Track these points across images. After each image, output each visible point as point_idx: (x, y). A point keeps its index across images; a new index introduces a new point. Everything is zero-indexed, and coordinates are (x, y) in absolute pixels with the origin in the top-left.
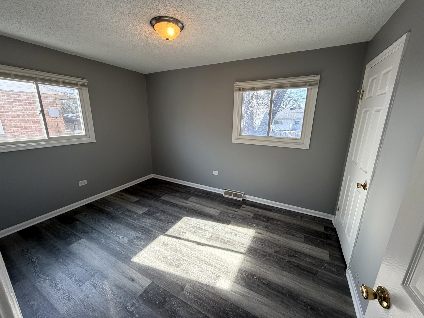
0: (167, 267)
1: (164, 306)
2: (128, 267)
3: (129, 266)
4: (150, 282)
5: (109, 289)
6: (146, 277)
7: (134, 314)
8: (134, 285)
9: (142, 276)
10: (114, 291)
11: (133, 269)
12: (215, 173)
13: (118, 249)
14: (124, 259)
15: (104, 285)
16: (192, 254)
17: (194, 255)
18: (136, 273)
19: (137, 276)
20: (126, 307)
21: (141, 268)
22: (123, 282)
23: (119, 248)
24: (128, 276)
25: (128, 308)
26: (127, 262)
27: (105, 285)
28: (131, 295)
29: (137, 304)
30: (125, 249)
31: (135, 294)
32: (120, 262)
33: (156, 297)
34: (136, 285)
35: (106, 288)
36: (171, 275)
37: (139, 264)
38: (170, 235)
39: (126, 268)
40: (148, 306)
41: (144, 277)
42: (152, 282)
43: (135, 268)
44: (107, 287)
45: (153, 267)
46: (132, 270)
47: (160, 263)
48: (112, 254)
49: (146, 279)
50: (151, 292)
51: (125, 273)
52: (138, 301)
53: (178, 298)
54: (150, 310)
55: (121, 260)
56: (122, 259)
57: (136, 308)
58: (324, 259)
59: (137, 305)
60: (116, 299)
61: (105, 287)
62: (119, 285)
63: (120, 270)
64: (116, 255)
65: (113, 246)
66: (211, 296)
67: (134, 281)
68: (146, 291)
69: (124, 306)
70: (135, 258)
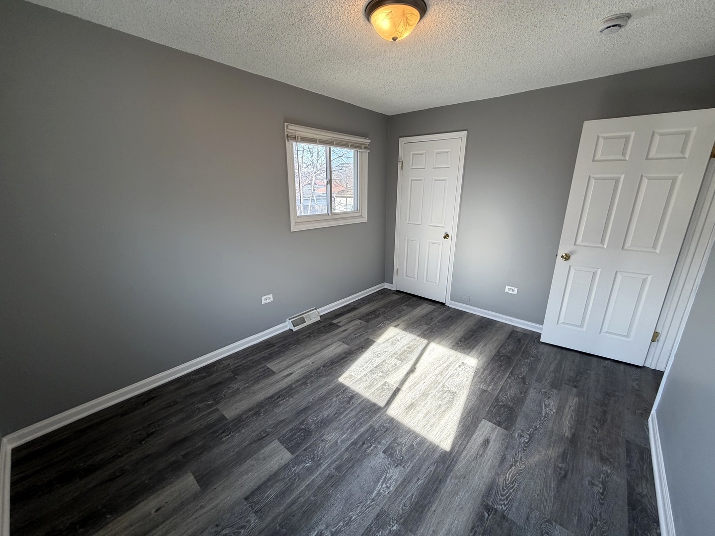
0: (457, 404)
1: (511, 406)
2: (464, 453)
3: (463, 451)
4: (484, 421)
5: (510, 470)
6: (477, 426)
7: (530, 433)
8: (493, 439)
9: (477, 431)
10: (511, 463)
11: (466, 445)
12: (267, 299)
13: (420, 482)
14: (448, 462)
15: (506, 482)
16: (431, 379)
17: (434, 377)
18: (474, 439)
19: (478, 438)
20: (527, 443)
21: (463, 434)
22: (492, 454)
23: (418, 479)
24: (482, 450)
25: (526, 441)
26: (454, 457)
27: (505, 480)
28: (508, 440)
29: (518, 432)
30: (421, 467)
31: (506, 436)
32: (456, 468)
33: (503, 413)
34: (493, 437)
35: (510, 476)
36: (468, 399)
37: (456, 438)
38: (388, 401)
39: (466, 455)
40: (516, 421)
41: (478, 428)
42: (484, 418)
43: (465, 442)
44: (507, 475)
45: (459, 419)
46: (468, 446)
47: (451, 411)
48: (436, 491)
49: (480, 425)
50: (498, 418)
51: (478, 454)
52: (514, 430)
53: (498, 395)
54: (519, 418)
55: (449, 469)
56: (449, 466)
57: (523, 431)
58: (432, 309)
59: (520, 431)
60: (521, 457)
61: (508, 480)
62: (499, 458)
63: (473, 465)
64: (437, 482)
65: (413, 495)
66: (487, 372)
67: (487, 440)
68: (499, 424)
69: (526, 445)
70: (444, 445)
